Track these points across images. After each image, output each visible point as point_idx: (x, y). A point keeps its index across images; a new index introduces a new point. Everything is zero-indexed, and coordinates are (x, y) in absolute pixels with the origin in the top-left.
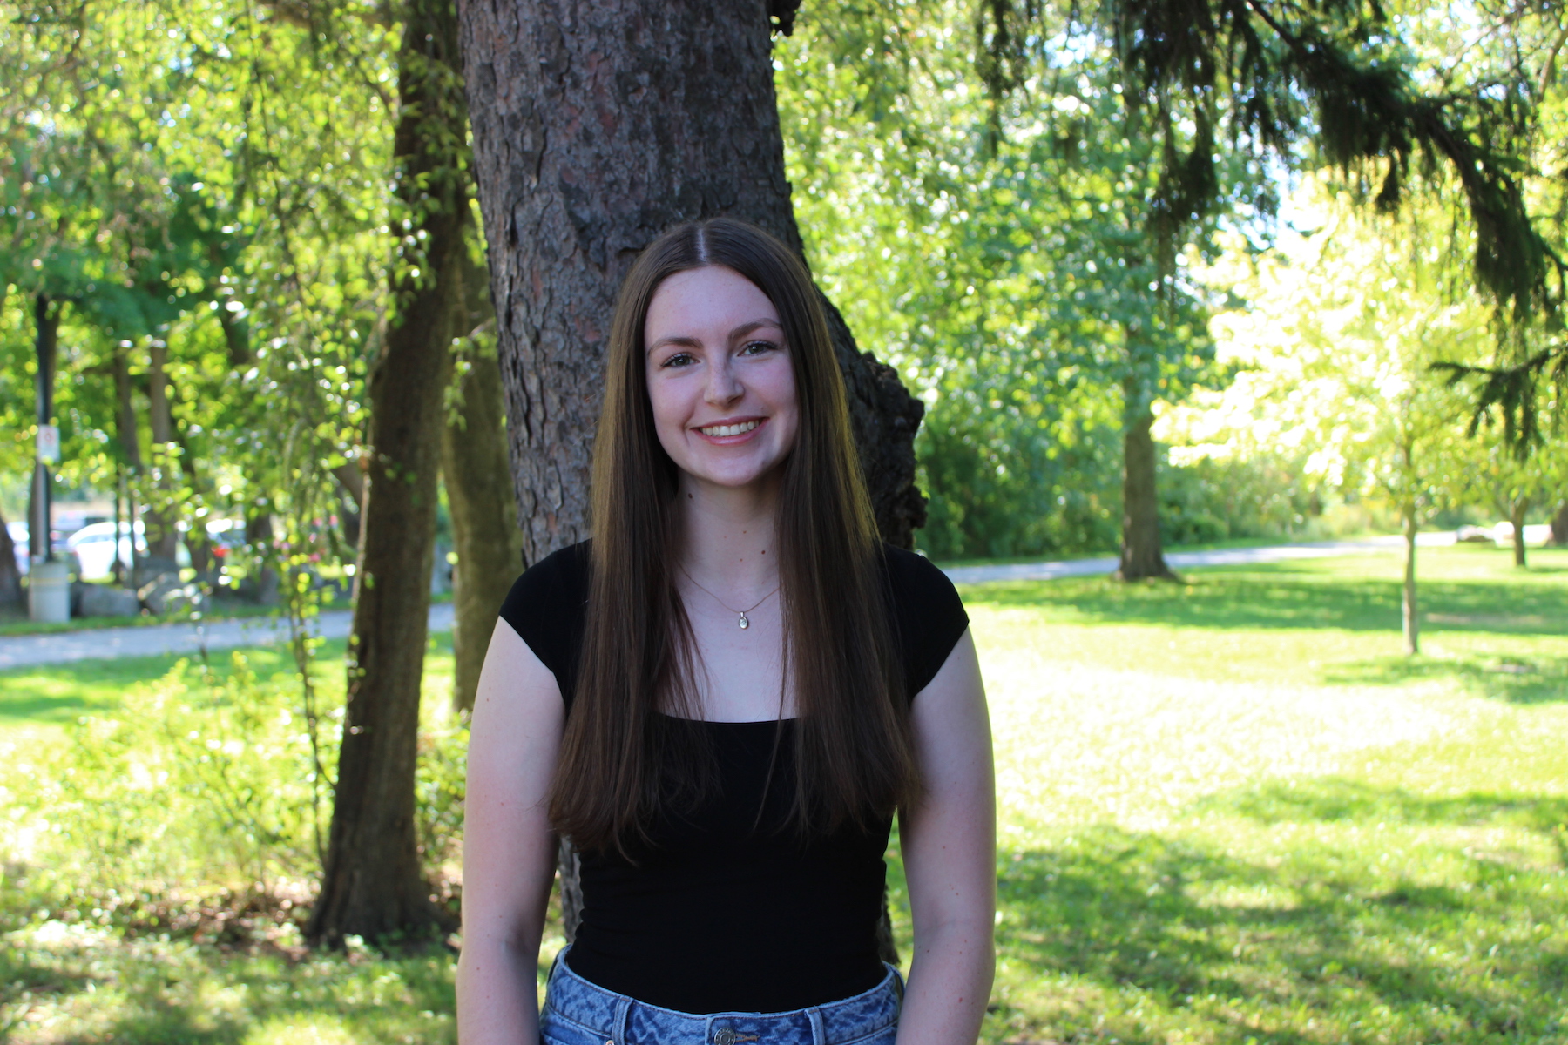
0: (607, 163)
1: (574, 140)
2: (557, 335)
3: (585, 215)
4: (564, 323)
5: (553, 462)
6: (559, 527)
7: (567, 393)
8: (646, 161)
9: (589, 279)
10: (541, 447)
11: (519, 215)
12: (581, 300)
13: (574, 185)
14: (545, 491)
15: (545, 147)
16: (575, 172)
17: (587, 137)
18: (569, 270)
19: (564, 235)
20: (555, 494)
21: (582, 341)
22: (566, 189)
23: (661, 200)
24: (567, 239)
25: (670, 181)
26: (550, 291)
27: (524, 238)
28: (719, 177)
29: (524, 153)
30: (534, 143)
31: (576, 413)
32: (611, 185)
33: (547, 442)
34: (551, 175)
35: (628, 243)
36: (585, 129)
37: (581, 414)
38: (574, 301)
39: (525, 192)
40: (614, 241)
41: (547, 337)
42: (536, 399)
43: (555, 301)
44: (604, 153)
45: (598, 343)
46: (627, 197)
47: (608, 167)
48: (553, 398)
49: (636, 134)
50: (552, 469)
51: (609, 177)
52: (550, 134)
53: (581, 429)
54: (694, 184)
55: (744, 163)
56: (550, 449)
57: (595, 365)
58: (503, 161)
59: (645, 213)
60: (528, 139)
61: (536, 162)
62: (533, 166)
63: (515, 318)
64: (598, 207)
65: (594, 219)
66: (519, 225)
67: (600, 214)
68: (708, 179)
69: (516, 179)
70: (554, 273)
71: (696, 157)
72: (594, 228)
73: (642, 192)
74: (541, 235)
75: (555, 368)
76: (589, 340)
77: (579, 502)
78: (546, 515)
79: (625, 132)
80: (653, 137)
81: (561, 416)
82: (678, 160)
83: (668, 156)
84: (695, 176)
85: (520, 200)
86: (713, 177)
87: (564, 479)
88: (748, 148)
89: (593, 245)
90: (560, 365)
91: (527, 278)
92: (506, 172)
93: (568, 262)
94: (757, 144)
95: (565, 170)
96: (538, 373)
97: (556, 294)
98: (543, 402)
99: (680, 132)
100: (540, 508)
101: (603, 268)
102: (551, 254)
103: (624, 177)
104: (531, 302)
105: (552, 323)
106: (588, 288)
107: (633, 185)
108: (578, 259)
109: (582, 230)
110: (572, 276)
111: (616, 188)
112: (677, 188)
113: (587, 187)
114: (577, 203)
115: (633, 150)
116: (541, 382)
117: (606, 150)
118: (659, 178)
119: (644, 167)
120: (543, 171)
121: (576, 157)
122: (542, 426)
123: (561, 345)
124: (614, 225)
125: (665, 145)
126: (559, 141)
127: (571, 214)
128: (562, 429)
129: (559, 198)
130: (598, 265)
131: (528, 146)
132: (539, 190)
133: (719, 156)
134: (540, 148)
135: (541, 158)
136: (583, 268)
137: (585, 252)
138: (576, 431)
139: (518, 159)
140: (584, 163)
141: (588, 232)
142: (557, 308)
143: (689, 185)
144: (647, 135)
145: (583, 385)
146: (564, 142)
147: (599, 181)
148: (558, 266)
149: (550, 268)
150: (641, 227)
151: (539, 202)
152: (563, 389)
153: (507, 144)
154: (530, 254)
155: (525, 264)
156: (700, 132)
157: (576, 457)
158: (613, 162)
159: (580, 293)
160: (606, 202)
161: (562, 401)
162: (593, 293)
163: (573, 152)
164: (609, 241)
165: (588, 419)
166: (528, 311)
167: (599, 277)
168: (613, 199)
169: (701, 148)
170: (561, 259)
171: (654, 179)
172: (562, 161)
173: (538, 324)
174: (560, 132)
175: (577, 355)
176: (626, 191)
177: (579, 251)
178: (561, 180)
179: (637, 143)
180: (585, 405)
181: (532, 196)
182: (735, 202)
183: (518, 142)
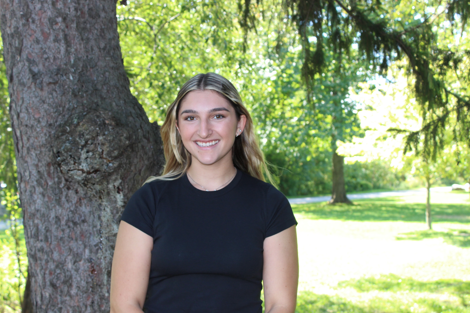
0: (45, 51)
1: (33, 42)
2: (26, 115)
3: (36, 70)
4: (27, 110)
5: (26, 162)
6: (29, 186)
7: (30, 136)
8: (60, 50)
9: (36, 93)
10: (22, 157)
11: (14, 70)
12: (33, 102)
13: (32, 59)
14: (24, 173)
15: (22, 45)
16: (33, 54)
17: (38, 42)
18: (29, 91)
19: (28, 77)
20: (27, 174)
21: (34, 117)
22: (28, 60)
23: (66, 65)
24: (29, 79)
25: (70, 58)
26: (23, 98)
27: (15, 78)
28: (90, 57)
29: (16, 47)
30: (19, 44)
31: (33, 144)
32: (46, 59)
33: (24, 154)
34: (24, 55)
35: (51, 80)
36: (37, 38)
37: (35, 144)
38: (31, 102)
39: (16, 62)
40: (46, 79)
41: (22, 115)
42: (19, 138)
43: (24, 102)
44: (43, 47)
45: (40, 118)
46: (52, 63)
47: (45, 52)
48: (25, 138)
49: (56, 40)
50: (25, 165)
51: (45, 56)
52: (24, 40)
53: (35, 149)
54: (79, 59)
55: (100, 51)
56: (25, 157)
57: (39, 126)
58: (10, 50)
59: (59, 70)
60: (17, 42)
61: (19, 51)
62: (18, 52)
63: (12, 109)
64: (41, 67)
65: (39, 71)
66: (14, 74)
67: (41, 70)
68: (85, 57)
69: (13, 57)
70: (24, 92)
71: (81, 49)
72: (39, 75)
73: (58, 62)
74: (20, 78)
75: (25, 127)
76: (37, 116)
77: (35, 177)
78: (25, 181)
79: (52, 40)
80: (63, 41)
81: (28, 145)
82: (73, 50)
83: (69, 48)
84: (80, 56)
85: (14, 65)
86: (87, 57)
87: (30, 168)
88: (102, 45)
89: (38, 81)
90: (27, 126)
91: (16, 93)
92: (10, 54)
93: (29, 87)
94: (106, 44)
95: (29, 53)
96: (19, 128)
97: (25, 99)
98: (22, 139)
99: (74, 40)
100: (23, 179)
101: (42, 89)
102: (23, 84)
103: (51, 56)
104: (17, 102)
105: (24, 110)
106: (36, 97)
107: (55, 59)
108: (33, 86)
109: (34, 76)
110: (30, 93)
111: (48, 60)
112: (72, 61)
113: (37, 60)
114: (33, 66)
115: (55, 46)
116: (21, 132)
117: (44, 46)
118: (65, 57)
119: (59, 52)
120: (22, 54)
121: (33, 49)
122: (22, 149)
123: (26, 118)
124: (47, 74)
125: (68, 44)
126: (27, 43)
127: (31, 71)
128: (28, 149)
129: (27, 64)
130: (39, 88)
131: (17, 45)
132: (20, 61)
133: (90, 49)
134: (21, 46)
135: (21, 49)
136: (34, 89)
137: (35, 84)
138: (33, 150)
139: (14, 50)
140: (36, 51)
141: (36, 76)
142: (25, 105)
143: (78, 59)
144: (60, 40)
145: (35, 133)
146: (29, 43)
147: (42, 58)
148: (26, 89)
149: (23, 90)
150: (57, 75)
151: (20, 65)
152: (28, 135)
153: (10, 44)
154: (17, 85)
155: (15, 88)
156: (82, 39)
157: (34, 160)
158: (47, 50)
159: (34, 99)
160: (44, 66)
161: (28, 139)
162: (38, 99)
163: (32, 47)
164: (44, 80)
165: (37, 146)
166: (16, 106)
167: (40, 93)
168: (47, 64)
169: (82, 46)
170: (27, 86)
171: (63, 57)
172: (28, 50)
173: (19, 111)
174: (28, 39)
175: (32, 122)
176: (52, 61)
177: (33, 84)
178: (27, 57)
179: (56, 44)
180: (36, 140)
181: (18, 63)
182: (96, 65)
183: (14, 44)
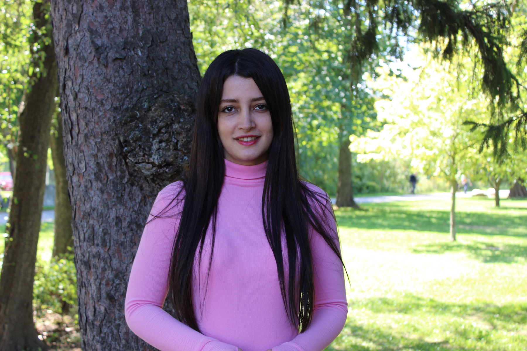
0: (110, 20)
1: (95, 9)
2: (85, 95)
3: (99, 42)
4: (88, 90)
5: (82, 151)
6: (84, 180)
7: (89, 121)
8: (127, 20)
9: (100, 71)
10: (77, 145)
11: (70, 42)
12: (96, 80)
13: (94, 29)
14: (78, 164)
15: (82, 12)
16: (95, 24)
17: (101, 8)
18: (91, 67)
19: (89, 51)
20: (82, 165)
21: (96, 98)
22: (92, 32)
23: (133, 37)
24: (90, 53)
25: (138, 29)
26: (83, 76)
27: (71, 50)
28: (160, 29)
29: (73, 14)
30: (78, 10)
31: (92, 130)
32: (111, 30)
33: (80, 142)
34: (85, 24)
35: (118, 56)
36: (100, 4)
37: (95, 130)
38: (93, 80)
39: (73, 31)
40: (112, 54)
41: (80, 96)
42: (75, 123)
43: (84, 80)
44: (108, 15)
45: (103, 99)
46: (118, 35)
47: (110, 22)
48: (83, 123)
49: (123, 8)
50: (82, 154)
51: (110, 26)
52: (84, 6)
53: (95, 137)
54: (148, 31)
55: (171, 23)
56: (81, 146)
57: (101, 109)
58: (64, 17)
59: (126, 43)
60: (75, 8)
61: (78, 18)
62: (77, 20)
63: (67, 87)
64: (105, 39)
65: (103, 44)
66: (70, 46)
67: (105, 42)
68: (155, 29)
69: (69, 25)
70: (84, 68)
71: (150, 19)
72: (103, 48)
73: (125, 33)
74: (79, 51)
75: (84, 109)
76: (99, 98)
77: (93, 169)
78: (79, 175)
79: (118, 7)
80: (131, 10)
81: (86, 131)
82: (142, 20)
83: (137, 18)
84: (149, 28)
85: (70, 35)
86: (157, 28)
87: (86, 159)
88: (173, 16)
89: (102, 56)
90: (86, 108)
91: (73, 69)
92: (65, 22)
93: (91, 63)
94: (177, 15)
95: (91, 22)
96: (76, 111)
97: (85, 77)
98: (78, 124)
99: (143, 8)
100: (76, 172)
101: (106, 66)
102: (83, 59)
103: (117, 26)
104: (74, 80)
105: (83, 90)
106: (99, 75)
107: (121, 30)
108: (95, 62)
109: (98, 49)
110: (92, 69)
111: (113, 31)
112: (141, 32)
113: (100, 30)
114: (95, 37)
115: (121, 15)
116: (78, 116)
117: (109, 14)
118: (133, 28)
119: (126, 22)
120: (81, 22)
121: (96, 17)
122: (78, 135)
123: (86, 100)
124: (112, 48)
125: (136, 13)
126: (88, 9)
127: (93, 42)
128: (86, 137)
129: (88, 34)
130: (104, 65)
131: (75, 11)
132: (79, 31)
133: (160, 19)
134: (80, 12)
135: (80, 17)
136: (97, 66)
137: (99, 59)
138: (92, 138)
139: (70, 17)
140: (99, 19)
141: (100, 50)
142: (85, 83)
143: (147, 32)
144: (128, 8)
145: (96, 118)
146: (91, 10)
147: (106, 28)
148: (86, 64)
149: (83, 65)
150: (124, 49)
151: (79, 36)
152: (87, 119)
153: (66, 10)
154: (74, 59)
155: (72, 63)
156: (152, 8)
157: (92, 149)
158: (112, 20)
159: (96, 77)
160: (108, 37)
161: (87, 125)
162: (102, 77)
163: (95, 14)
164: (109, 55)
165: (98, 133)
166: (73, 84)
167: (104, 70)
168: (112, 36)
169: (152, 15)
170: (88, 61)
171: (130, 28)
172: (89, 18)
173: (77, 90)
174: (89, 5)
175: (93, 104)
176: (118, 33)
177: (96, 58)
178: (89, 27)
179: (123, 12)
180: (97, 126)
181: (76, 33)
182: (166, 40)
183: (70, 9)
